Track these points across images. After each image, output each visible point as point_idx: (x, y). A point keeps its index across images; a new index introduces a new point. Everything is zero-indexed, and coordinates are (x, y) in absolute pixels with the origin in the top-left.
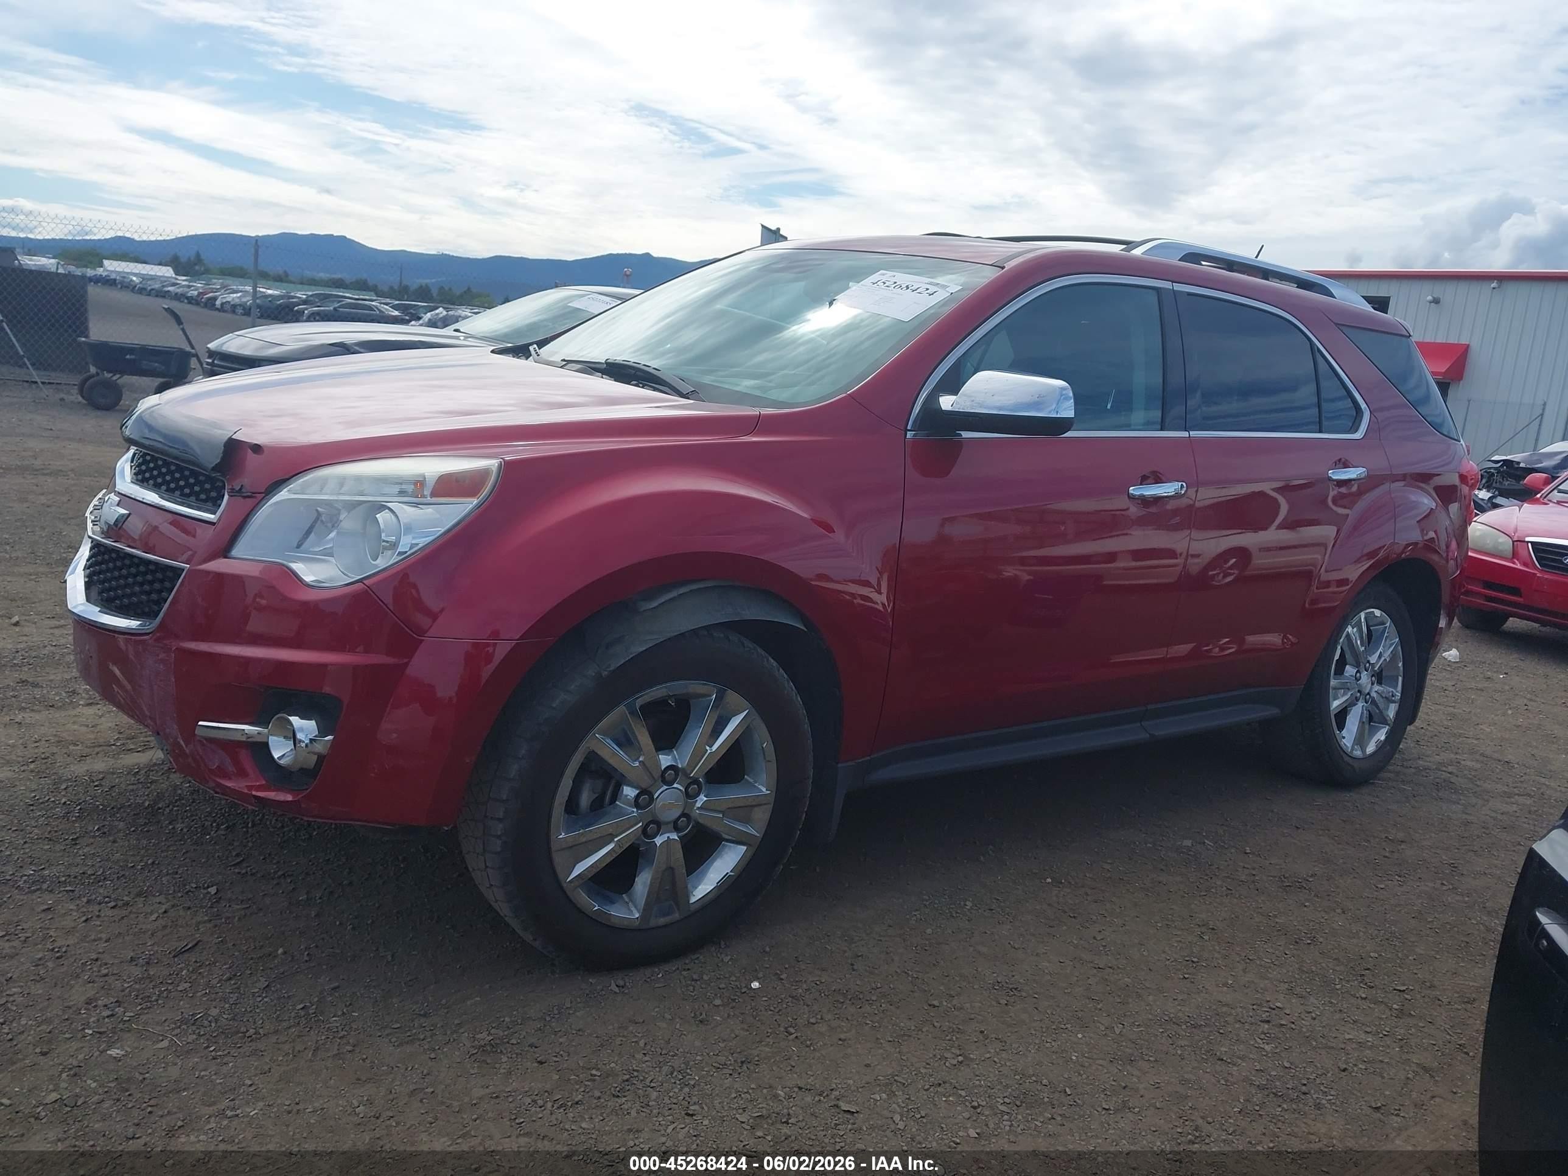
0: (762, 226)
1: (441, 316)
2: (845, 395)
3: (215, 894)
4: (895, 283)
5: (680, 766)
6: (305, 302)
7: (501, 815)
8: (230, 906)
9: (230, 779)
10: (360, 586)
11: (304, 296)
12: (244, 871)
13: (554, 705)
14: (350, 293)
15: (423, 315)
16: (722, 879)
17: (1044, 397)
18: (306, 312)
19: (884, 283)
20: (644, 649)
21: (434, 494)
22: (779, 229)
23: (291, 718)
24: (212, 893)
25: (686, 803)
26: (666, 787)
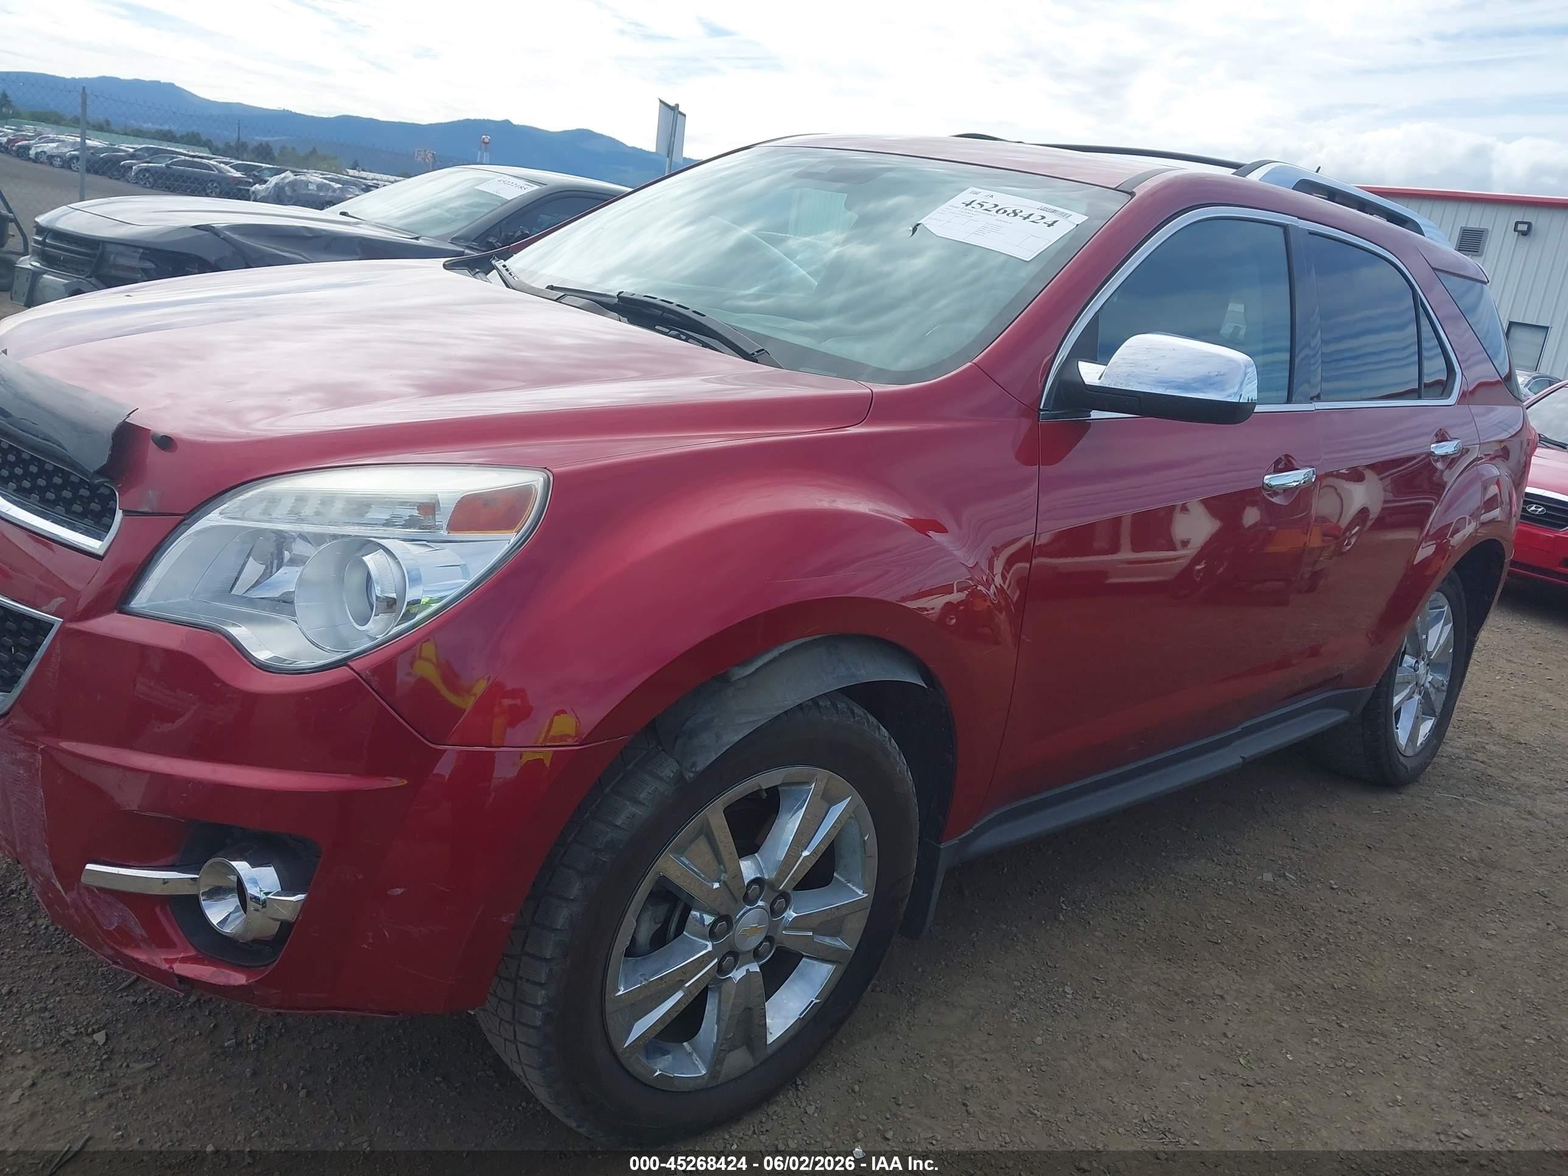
0: (661, 101)
1: (287, 180)
2: (970, 364)
3: (105, 1044)
4: (996, 206)
5: (766, 877)
6: (132, 156)
7: (543, 978)
8: (128, 1066)
9: (138, 946)
10: (343, 673)
11: (131, 150)
12: (141, 1000)
13: (619, 823)
14: (185, 148)
15: (268, 178)
16: (806, 1008)
17: (1224, 375)
18: (134, 167)
19: (982, 206)
20: (740, 737)
21: (453, 527)
22: (677, 105)
23: (234, 863)
24: (100, 1044)
25: (771, 921)
26: (749, 907)
